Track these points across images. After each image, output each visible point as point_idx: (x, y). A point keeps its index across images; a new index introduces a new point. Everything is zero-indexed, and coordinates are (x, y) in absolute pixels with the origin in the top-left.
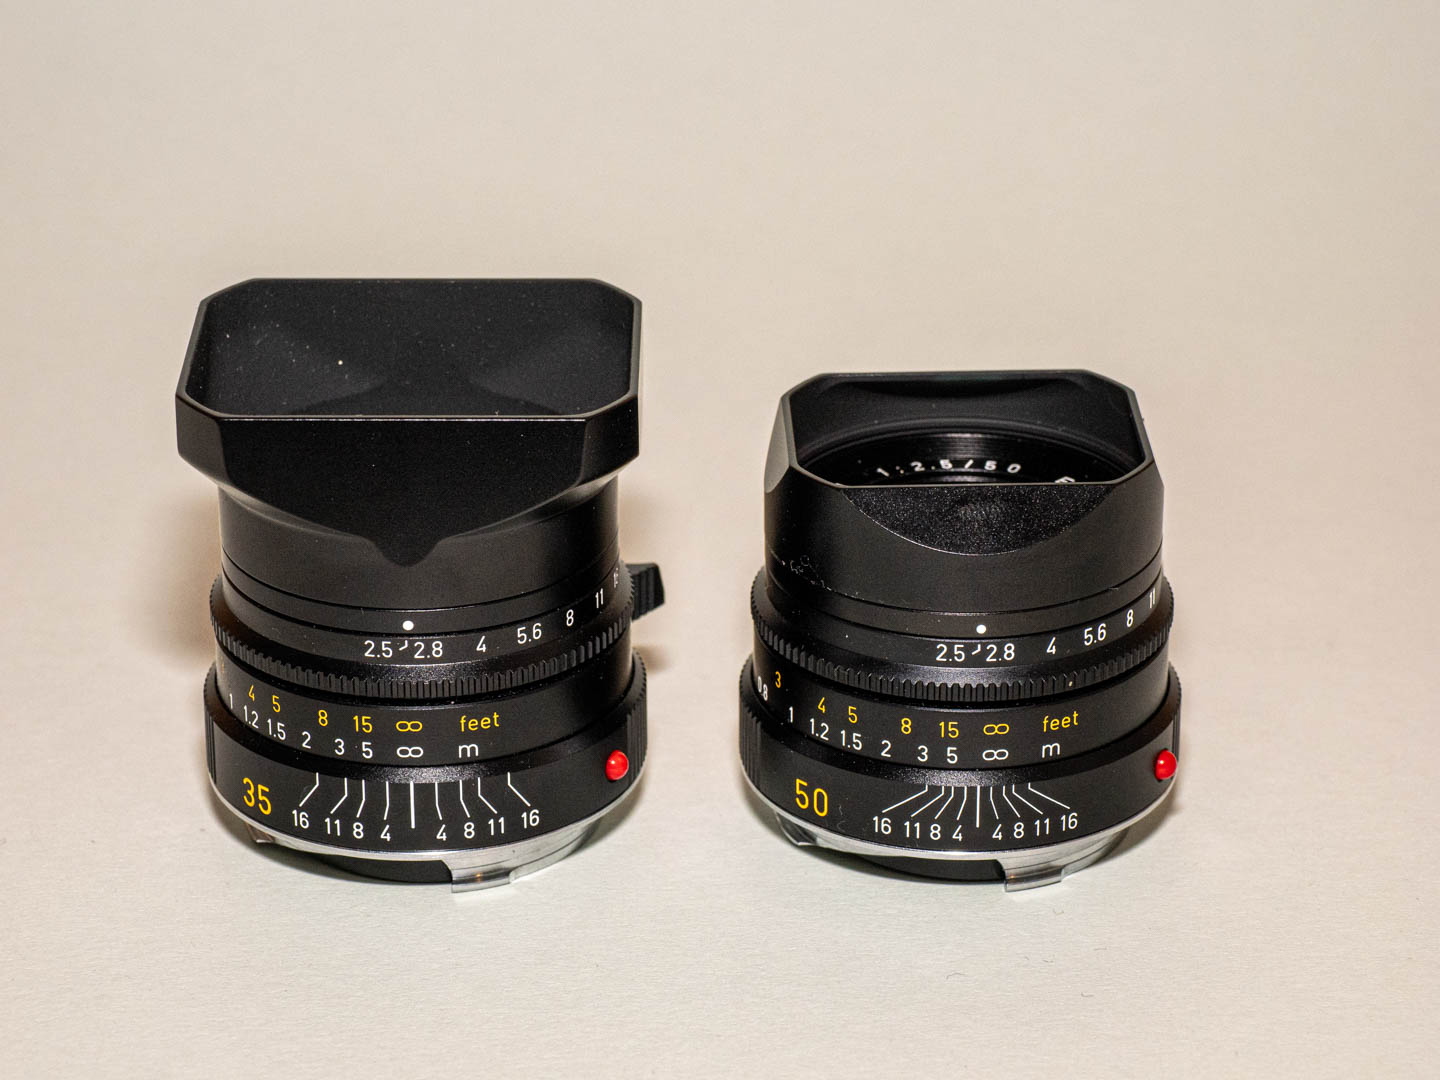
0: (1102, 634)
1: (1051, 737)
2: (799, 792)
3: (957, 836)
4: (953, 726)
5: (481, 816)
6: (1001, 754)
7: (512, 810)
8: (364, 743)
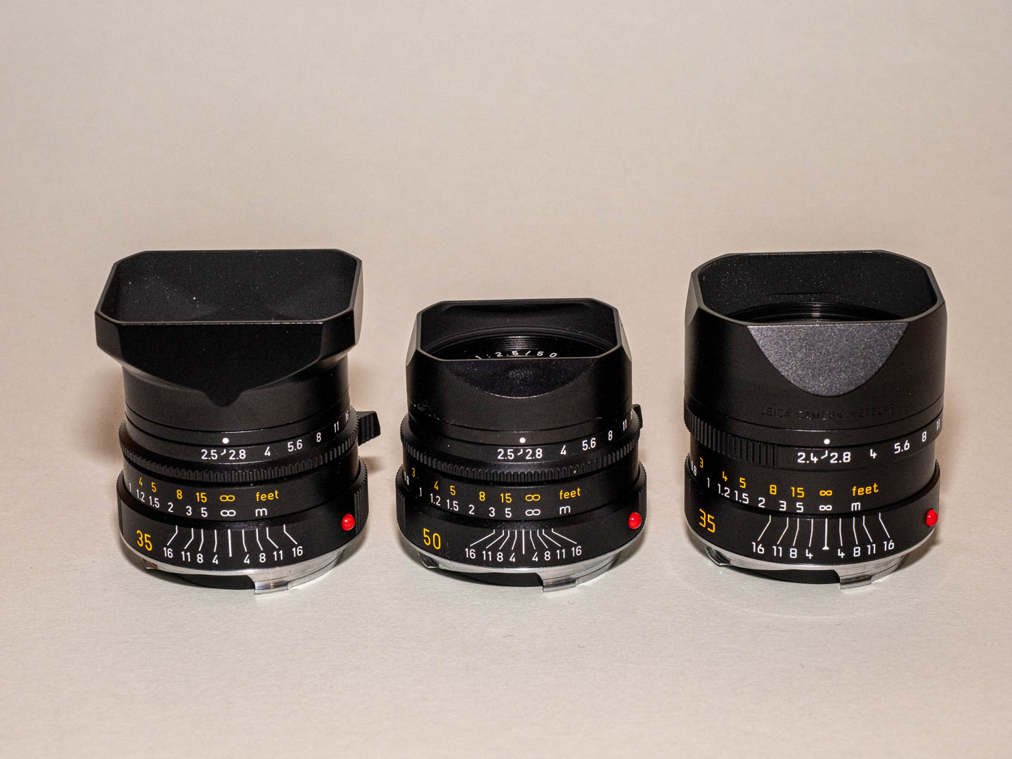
0: (593, 444)
1: (564, 502)
2: (425, 536)
3: (513, 559)
4: (508, 496)
5: (269, 550)
6: (536, 512)
7: (287, 546)
8: (202, 509)
